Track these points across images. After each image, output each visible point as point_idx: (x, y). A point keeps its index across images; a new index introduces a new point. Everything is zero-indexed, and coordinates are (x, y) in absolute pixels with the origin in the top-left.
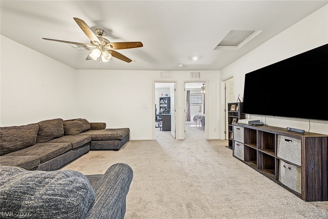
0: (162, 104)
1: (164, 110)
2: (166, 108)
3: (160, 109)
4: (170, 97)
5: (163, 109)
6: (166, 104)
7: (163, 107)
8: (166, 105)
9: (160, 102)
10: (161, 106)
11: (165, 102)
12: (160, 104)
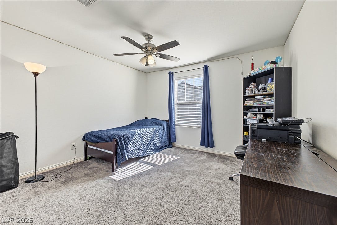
0: (253, 97)
1: (260, 117)
2: (268, 111)
3: (245, 114)
4: (290, 69)
5: (256, 114)
6: (271, 95)
7: (255, 108)
8: (270, 102)
9: (245, 93)
10: (249, 103)
11: (265, 89)
12: (245, 98)
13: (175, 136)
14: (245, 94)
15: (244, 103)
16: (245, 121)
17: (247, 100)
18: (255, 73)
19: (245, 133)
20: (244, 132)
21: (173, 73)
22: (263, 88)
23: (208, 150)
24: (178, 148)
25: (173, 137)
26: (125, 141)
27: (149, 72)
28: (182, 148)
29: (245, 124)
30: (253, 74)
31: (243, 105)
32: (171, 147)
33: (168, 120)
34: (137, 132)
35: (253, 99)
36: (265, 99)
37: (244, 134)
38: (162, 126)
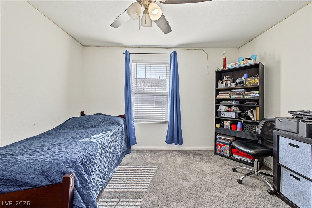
2: (248, 104)
8: (253, 95)
9: (217, 85)
10: (224, 96)
12: (217, 92)
13: (135, 136)
14: (217, 87)
15: (216, 95)
16: (217, 114)
17: (220, 93)
18: (232, 67)
19: (218, 126)
20: (216, 125)
21: (130, 54)
22: (241, 82)
23: (178, 147)
24: (138, 151)
25: (133, 137)
26: (86, 170)
27: (90, 45)
28: (144, 150)
29: (218, 116)
30: (229, 68)
31: (215, 98)
32: (129, 152)
33: (125, 115)
34: (99, 143)
35: (230, 92)
36: (246, 93)
37: (216, 127)
38: (120, 125)
